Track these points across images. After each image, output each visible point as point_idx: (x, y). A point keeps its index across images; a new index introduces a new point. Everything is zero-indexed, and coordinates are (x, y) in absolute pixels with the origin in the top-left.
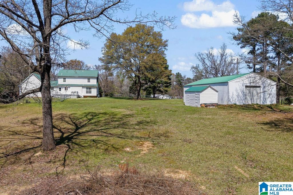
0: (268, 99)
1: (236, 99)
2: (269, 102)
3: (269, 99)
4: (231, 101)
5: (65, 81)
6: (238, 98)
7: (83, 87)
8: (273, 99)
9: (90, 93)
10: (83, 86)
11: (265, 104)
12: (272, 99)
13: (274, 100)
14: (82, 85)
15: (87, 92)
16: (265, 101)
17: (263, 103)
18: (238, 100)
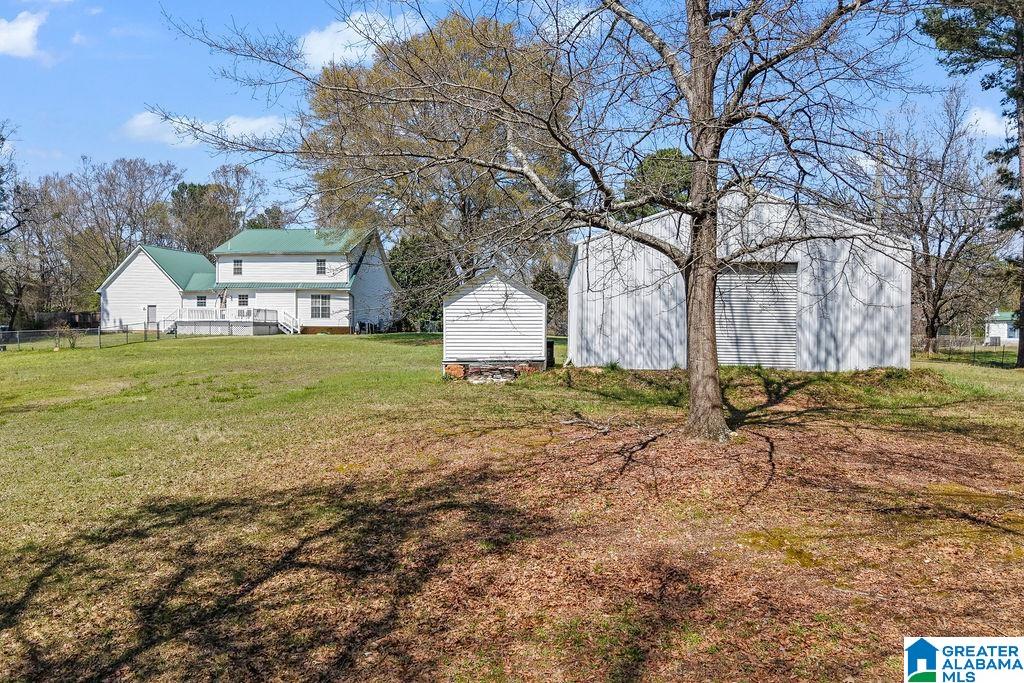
0: (852, 342)
1: (627, 340)
2: (861, 354)
3: (862, 342)
4: (597, 346)
5: (238, 271)
6: (642, 333)
7: (300, 294)
8: (890, 343)
9: (326, 313)
10: (300, 291)
11: (832, 367)
12: (884, 343)
13: (896, 345)
14: (298, 284)
15: (315, 313)
16: (828, 353)
17: (817, 361)
18: (642, 344)
